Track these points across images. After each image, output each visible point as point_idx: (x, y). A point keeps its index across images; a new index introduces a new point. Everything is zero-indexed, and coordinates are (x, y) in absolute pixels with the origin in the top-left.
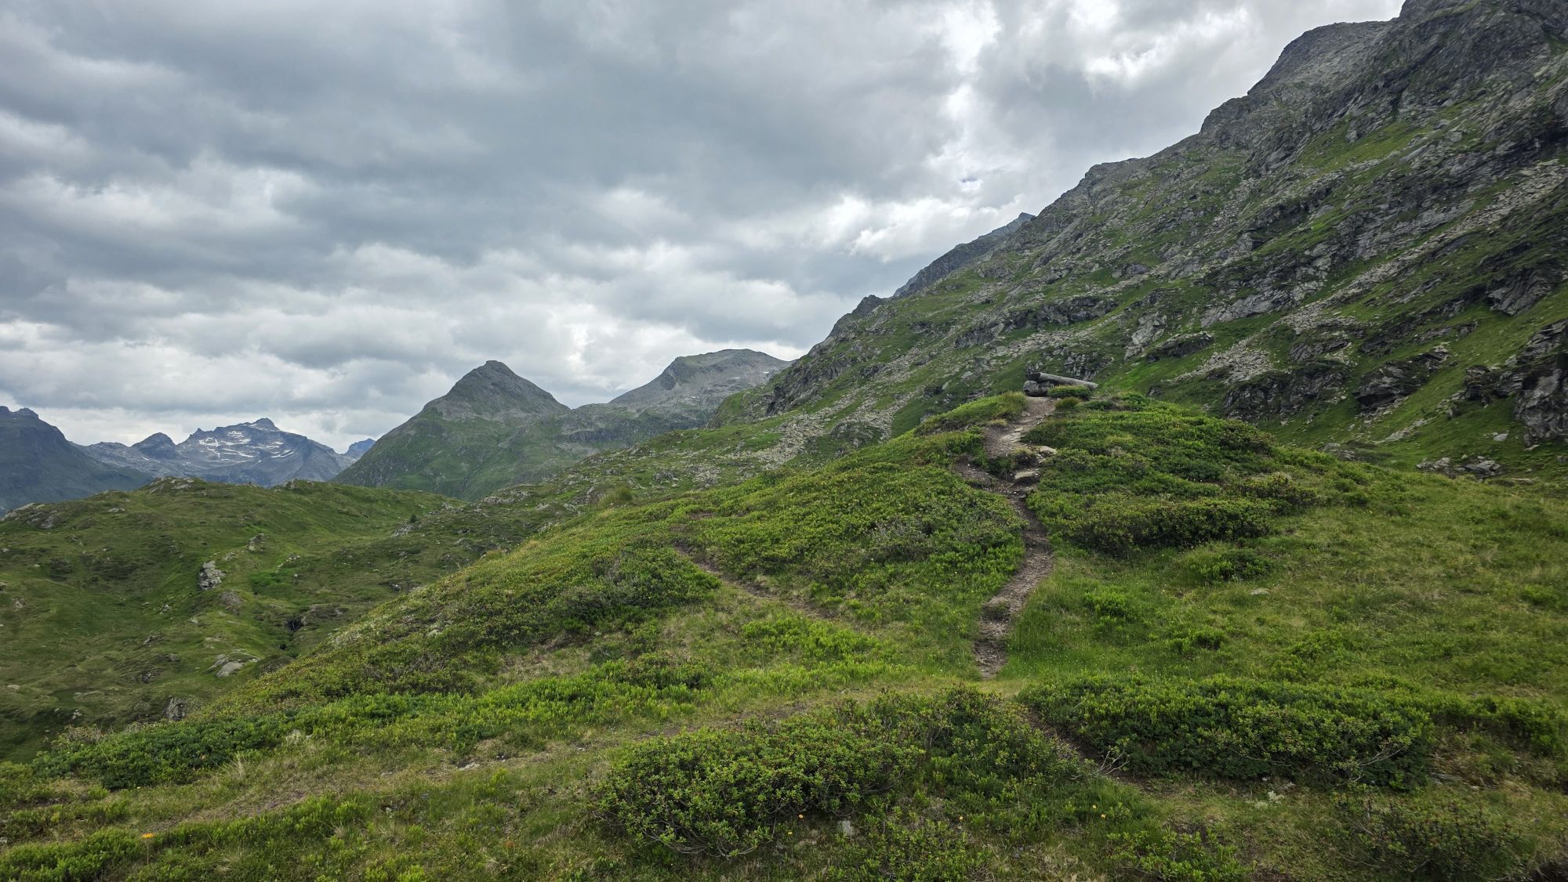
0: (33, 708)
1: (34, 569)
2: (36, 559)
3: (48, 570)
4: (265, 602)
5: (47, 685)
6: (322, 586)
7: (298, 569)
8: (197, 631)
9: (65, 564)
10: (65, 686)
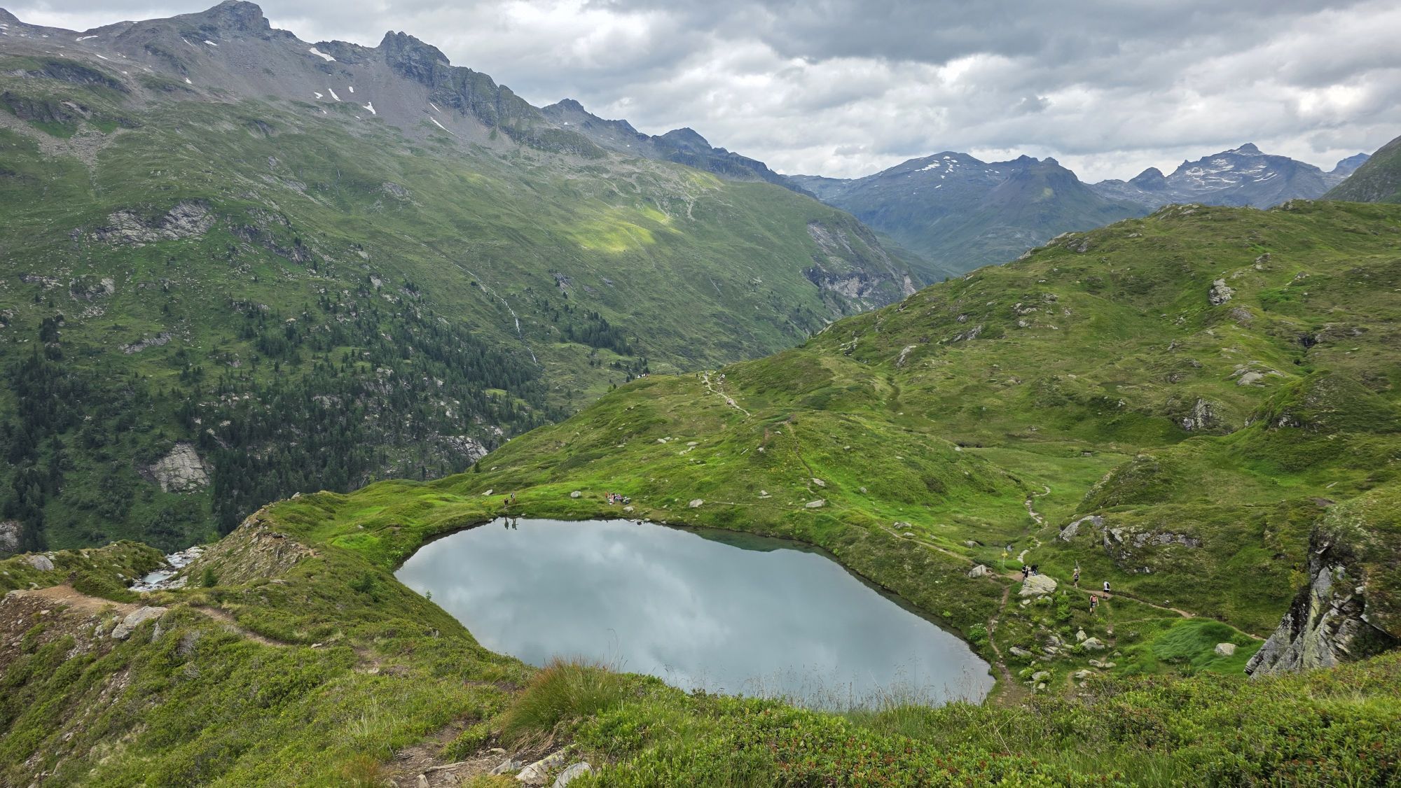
0: (1088, 395)
1: (1076, 285)
2: (1077, 276)
3: (1086, 286)
4: (1276, 318)
5: (1095, 377)
6: (1334, 304)
7: (1308, 287)
8: (1213, 342)
9: (1099, 281)
10: (1109, 380)
